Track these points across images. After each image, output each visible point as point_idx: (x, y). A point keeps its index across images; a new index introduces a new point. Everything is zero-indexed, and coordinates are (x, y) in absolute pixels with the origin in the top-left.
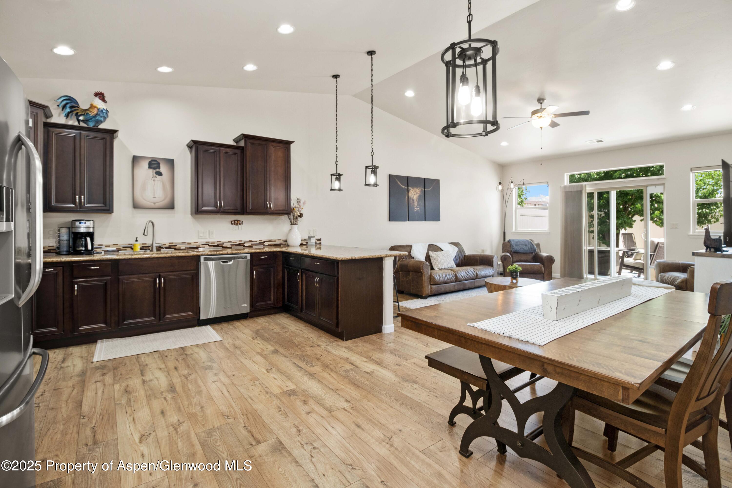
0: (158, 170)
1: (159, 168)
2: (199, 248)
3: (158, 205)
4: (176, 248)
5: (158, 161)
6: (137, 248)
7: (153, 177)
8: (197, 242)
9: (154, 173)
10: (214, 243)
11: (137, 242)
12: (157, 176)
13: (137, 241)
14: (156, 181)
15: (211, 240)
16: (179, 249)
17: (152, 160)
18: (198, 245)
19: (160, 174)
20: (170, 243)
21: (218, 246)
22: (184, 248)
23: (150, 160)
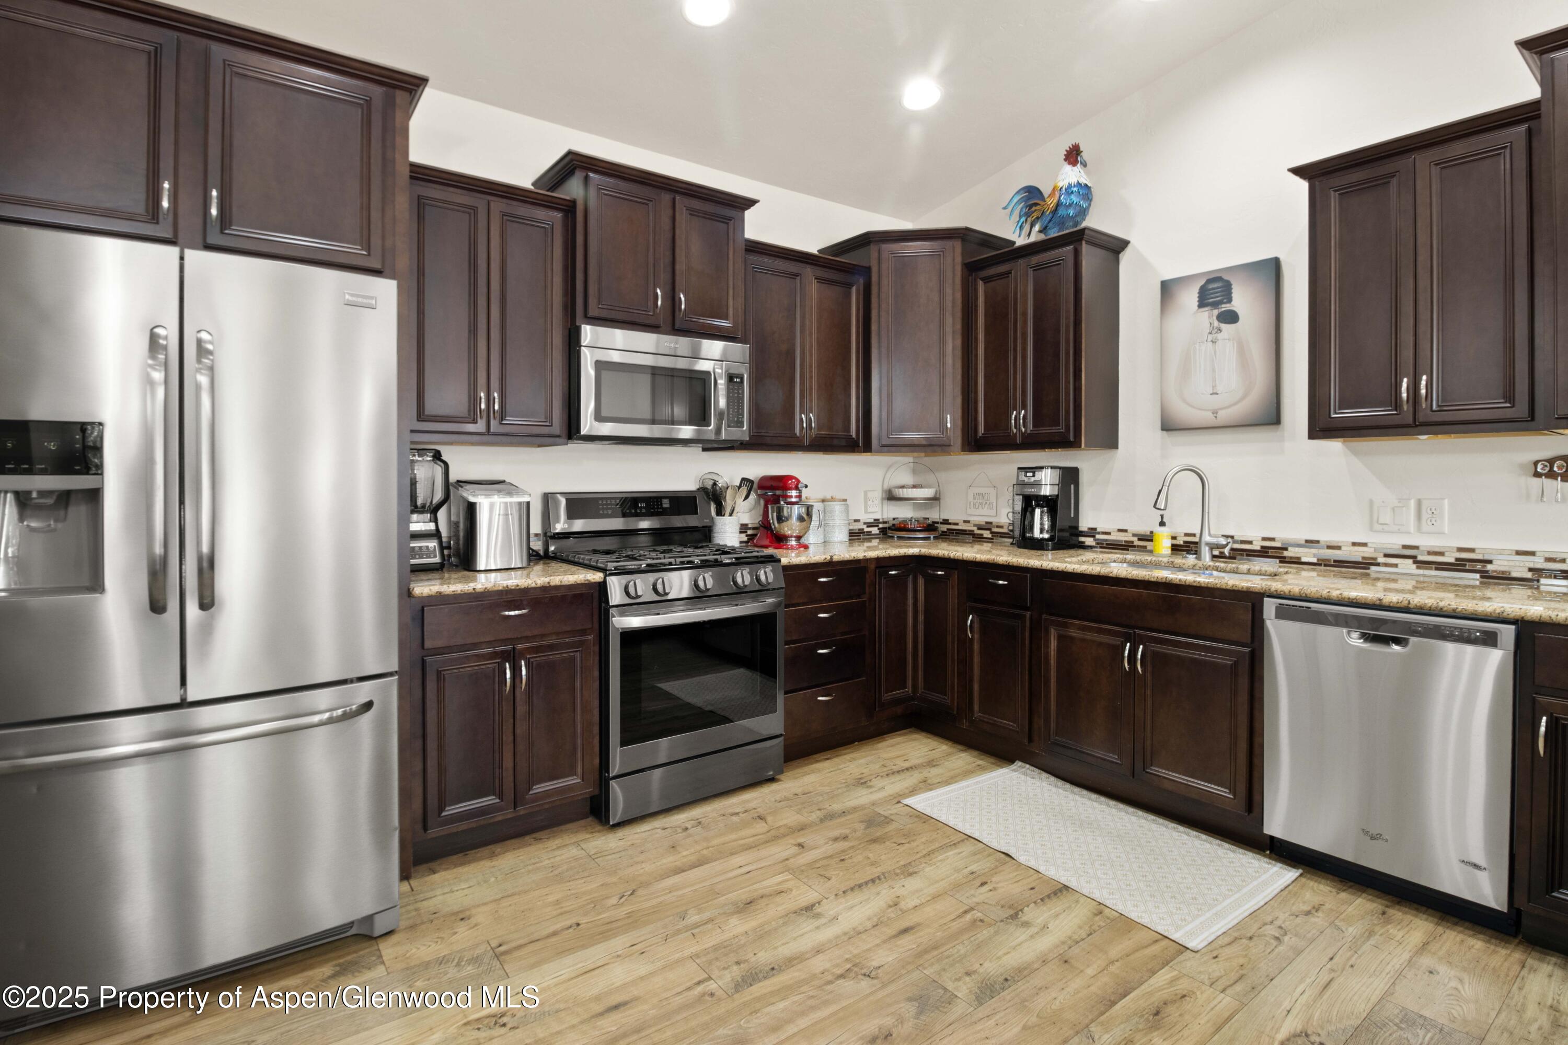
0: (1225, 307)
1: (1230, 300)
2: (1373, 568)
3: (1225, 416)
4: (1285, 557)
5: (1226, 277)
6: (1163, 546)
7: (1210, 333)
8: (1365, 545)
9: (1215, 318)
10: (1441, 554)
11: (1162, 528)
12: (1223, 326)
13: (1162, 524)
14: (1219, 343)
15: (1426, 542)
16: (1297, 561)
17: (1209, 281)
18: (1367, 555)
19: (1231, 318)
20: (1264, 539)
21: (1459, 566)
22: (1314, 560)
23: (1202, 282)
